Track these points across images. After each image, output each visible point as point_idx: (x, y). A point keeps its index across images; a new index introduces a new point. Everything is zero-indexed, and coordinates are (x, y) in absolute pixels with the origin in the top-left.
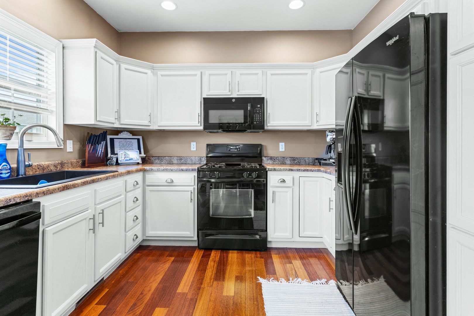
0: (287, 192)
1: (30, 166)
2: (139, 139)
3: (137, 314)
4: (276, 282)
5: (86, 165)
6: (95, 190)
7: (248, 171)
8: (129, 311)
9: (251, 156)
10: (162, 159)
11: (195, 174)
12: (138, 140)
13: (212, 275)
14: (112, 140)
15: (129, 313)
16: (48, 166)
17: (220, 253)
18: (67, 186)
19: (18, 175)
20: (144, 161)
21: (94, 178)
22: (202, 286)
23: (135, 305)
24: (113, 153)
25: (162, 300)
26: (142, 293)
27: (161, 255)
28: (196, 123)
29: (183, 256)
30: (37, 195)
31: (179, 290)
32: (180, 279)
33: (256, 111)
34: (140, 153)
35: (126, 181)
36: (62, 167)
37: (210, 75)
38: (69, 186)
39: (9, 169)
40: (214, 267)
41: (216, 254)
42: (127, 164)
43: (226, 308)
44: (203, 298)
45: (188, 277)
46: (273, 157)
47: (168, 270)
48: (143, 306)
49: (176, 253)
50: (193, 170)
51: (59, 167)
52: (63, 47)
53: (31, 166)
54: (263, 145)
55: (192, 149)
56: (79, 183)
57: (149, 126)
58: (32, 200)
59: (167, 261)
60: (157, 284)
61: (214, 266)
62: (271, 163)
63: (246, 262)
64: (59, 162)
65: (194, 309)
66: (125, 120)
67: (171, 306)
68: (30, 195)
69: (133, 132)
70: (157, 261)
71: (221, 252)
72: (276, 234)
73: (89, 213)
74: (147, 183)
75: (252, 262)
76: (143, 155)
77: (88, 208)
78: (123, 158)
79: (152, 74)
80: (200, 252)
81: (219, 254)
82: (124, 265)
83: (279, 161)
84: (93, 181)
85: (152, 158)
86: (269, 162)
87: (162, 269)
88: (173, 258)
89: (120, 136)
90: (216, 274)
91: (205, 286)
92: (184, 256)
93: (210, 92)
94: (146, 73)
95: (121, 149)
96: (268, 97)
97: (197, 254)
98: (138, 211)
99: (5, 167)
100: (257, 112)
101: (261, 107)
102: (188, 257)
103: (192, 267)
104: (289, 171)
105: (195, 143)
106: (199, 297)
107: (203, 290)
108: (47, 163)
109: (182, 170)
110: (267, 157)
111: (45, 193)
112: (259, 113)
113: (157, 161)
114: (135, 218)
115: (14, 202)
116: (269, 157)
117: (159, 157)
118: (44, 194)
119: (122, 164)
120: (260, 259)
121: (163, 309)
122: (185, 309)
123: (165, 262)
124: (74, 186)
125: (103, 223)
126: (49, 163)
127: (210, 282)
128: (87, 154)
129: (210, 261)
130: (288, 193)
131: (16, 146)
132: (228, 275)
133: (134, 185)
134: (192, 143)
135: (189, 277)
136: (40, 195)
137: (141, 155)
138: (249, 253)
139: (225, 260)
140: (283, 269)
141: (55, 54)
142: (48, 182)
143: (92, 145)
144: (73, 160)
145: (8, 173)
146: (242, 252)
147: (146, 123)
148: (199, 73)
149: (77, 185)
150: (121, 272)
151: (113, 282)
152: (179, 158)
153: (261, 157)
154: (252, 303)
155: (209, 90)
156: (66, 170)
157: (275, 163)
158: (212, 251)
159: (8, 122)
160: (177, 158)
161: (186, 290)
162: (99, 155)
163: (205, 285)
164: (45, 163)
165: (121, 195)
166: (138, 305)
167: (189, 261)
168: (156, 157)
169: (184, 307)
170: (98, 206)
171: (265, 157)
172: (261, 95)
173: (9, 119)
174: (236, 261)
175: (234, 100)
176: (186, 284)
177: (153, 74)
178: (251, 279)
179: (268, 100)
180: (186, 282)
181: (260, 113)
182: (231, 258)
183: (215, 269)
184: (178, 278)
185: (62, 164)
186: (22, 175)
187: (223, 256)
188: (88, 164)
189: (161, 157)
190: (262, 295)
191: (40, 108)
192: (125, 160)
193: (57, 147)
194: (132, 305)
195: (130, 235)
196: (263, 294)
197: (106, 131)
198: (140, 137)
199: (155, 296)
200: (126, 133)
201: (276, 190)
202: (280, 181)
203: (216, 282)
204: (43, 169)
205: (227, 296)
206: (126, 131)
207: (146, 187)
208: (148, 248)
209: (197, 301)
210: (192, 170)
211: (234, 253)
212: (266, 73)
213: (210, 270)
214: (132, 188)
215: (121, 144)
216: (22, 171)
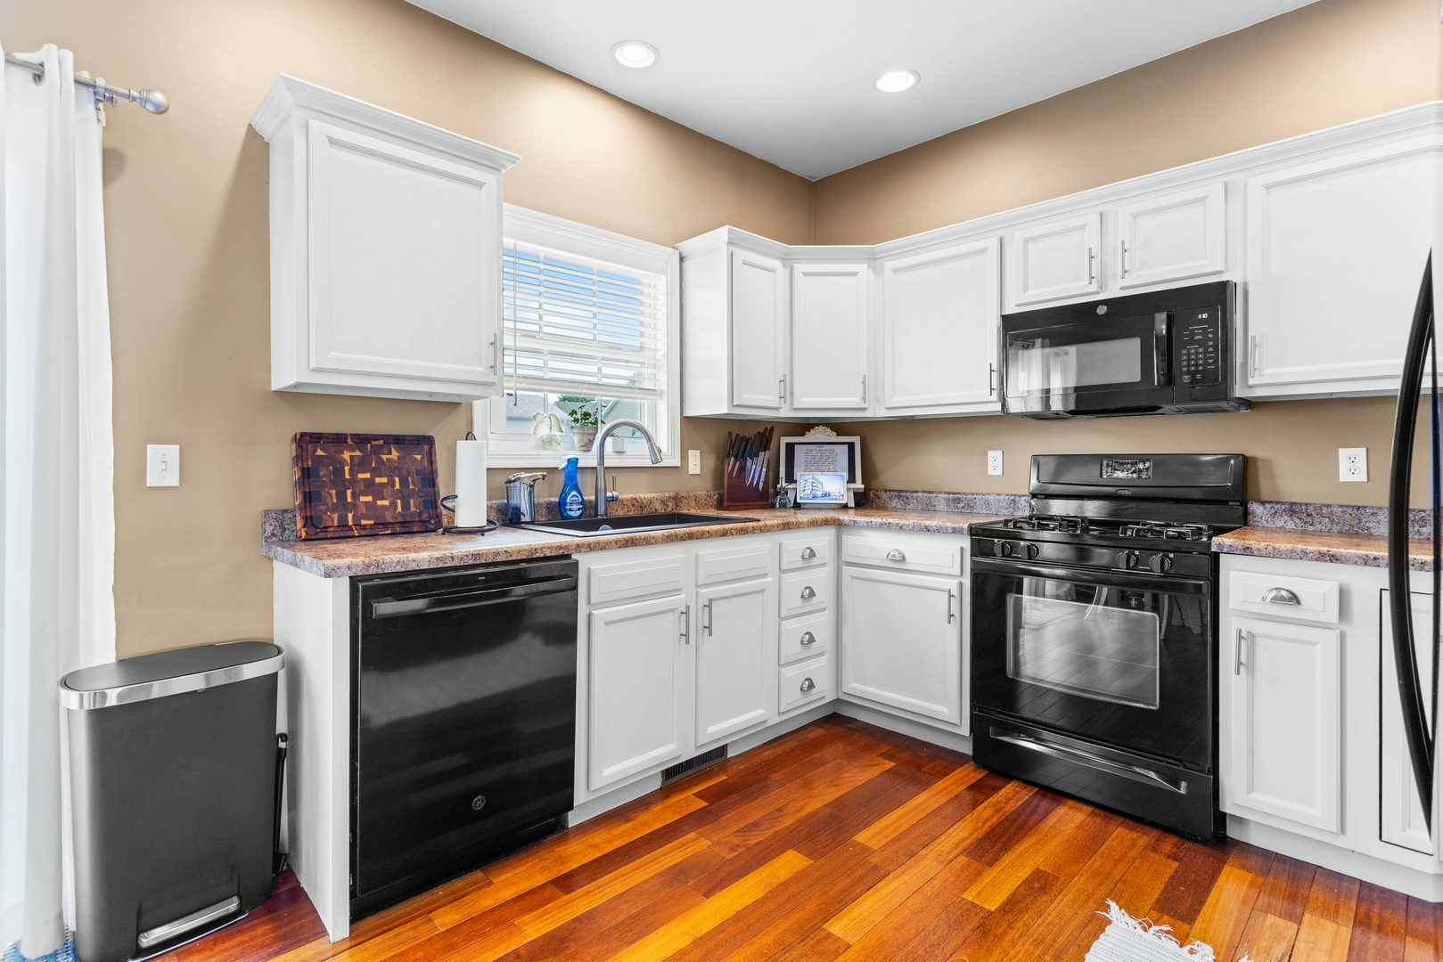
0: (1314, 644)
1: (614, 499)
2: (853, 443)
3: (750, 842)
4: (1171, 945)
5: (725, 504)
6: (697, 555)
7: (1137, 549)
8: (739, 831)
9: (1201, 497)
10: (907, 498)
11: (966, 543)
12: (851, 446)
13: (967, 838)
14: (790, 448)
15: (738, 834)
16: (651, 502)
17: (1031, 794)
18: (632, 538)
19: (596, 515)
20: (863, 501)
21: (695, 528)
22: (922, 853)
23: (755, 824)
24: (790, 478)
25: (811, 840)
26: (780, 810)
27: (869, 748)
28: (984, 394)
29: (919, 767)
30: (579, 548)
31: (861, 838)
32: (878, 816)
33: (1193, 334)
34: (852, 479)
35: (780, 545)
36: (677, 506)
37: (1026, 241)
38: (636, 540)
39: (582, 503)
40: (984, 823)
41: (1018, 792)
42: (814, 506)
43: (951, 926)
44: (904, 878)
45: (900, 818)
46: (1301, 504)
47: (861, 786)
48: (770, 833)
49: (905, 756)
50: (955, 531)
51: (671, 505)
52: (682, 259)
53: (617, 499)
54: (1255, 459)
55: (991, 472)
56: (659, 537)
57: (864, 409)
58: (571, 555)
59: (872, 766)
60: (820, 805)
61: (988, 820)
62: (1291, 525)
63: (1103, 848)
64: (672, 494)
65: (868, 890)
66: (805, 399)
67: (822, 861)
68: (567, 547)
69: (839, 427)
70: (851, 757)
71: (1036, 793)
72: (1255, 795)
73: (679, 601)
74: (845, 558)
75: (1124, 855)
76: (859, 485)
77: (681, 589)
78: (808, 492)
79: (871, 272)
80: (973, 774)
81: (1027, 797)
82: (779, 742)
83: (1332, 522)
84: (690, 537)
85: (884, 495)
86: (1281, 524)
87: (851, 779)
88: (891, 765)
89: (809, 437)
90: (980, 841)
91: (929, 856)
92: (924, 770)
93: (1027, 294)
94: (855, 274)
95: (807, 469)
96: (1249, 278)
97: (960, 775)
98: (820, 624)
99: (575, 498)
100: (1197, 337)
101: (1212, 321)
102: (931, 775)
103: (928, 799)
104: (1317, 560)
105: (999, 453)
106: (899, 871)
107: (917, 862)
108: (647, 496)
109: (927, 529)
110: (1270, 502)
111: (592, 546)
112: (1202, 343)
113: (895, 503)
114: (807, 636)
115: (542, 555)
116: (1282, 503)
117: (900, 491)
118: (591, 548)
119: (806, 506)
120: (1164, 859)
121: (801, 856)
122: (849, 880)
123: (868, 766)
124: (648, 542)
125: (709, 628)
126: (652, 495)
127: (948, 853)
128: (726, 479)
129: (985, 804)
130: (1318, 647)
131: (594, 463)
132: (1013, 857)
133: (803, 557)
134: (991, 454)
135: (905, 819)
136: (583, 550)
137: (852, 486)
138: (1132, 829)
139: (1035, 817)
140: (1238, 920)
141: (665, 277)
142: (613, 529)
143: (736, 461)
144: (698, 493)
145: (579, 509)
146: (1110, 819)
147: (854, 401)
148: (993, 243)
149: (653, 541)
150: (766, 754)
151: (742, 767)
152: (951, 496)
153: (1244, 504)
154: (1036, 954)
155: (1026, 289)
156: (685, 512)
157: (1311, 528)
158: (1009, 782)
159: (588, 419)
160: (947, 496)
161: (875, 845)
162: (755, 483)
163: (933, 853)
164: (645, 495)
165: (767, 574)
166: (760, 828)
167: (927, 785)
168: (892, 491)
169: (849, 876)
170: (702, 591)
171: (1263, 503)
172: (1221, 272)
173: (590, 415)
174: (1069, 831)
175: (1102, 310)
176: (885, 832)
177: (875, 271)
178: (1083, 898)
179: (1250, 289)
180: (887, 828)
181: (1210, 339)
182: (1059, 821)
183: (985, 828)
184: (874, 812)
185: (677, 499)
186: (602, 515)
187: (1038, 806)
188: (727, 502)
189: (907, 491)
190: (1088, 950)
191: (639, 389)
192: (811, 497)
193: (651, 465)
194: (750, 822)
195: (795, 675)
196: (1092, 948)
197: (772, 428)
198: (856, 440)
199: (803, 827)
200: (821, 428)
201: (1257, 627)
202: (1274, 593)
203: (966, 859)
204: (642, 507)
205: (973, 903)
206: (823, 425)
207: (844, 567)
208: (849, 723)
209: (887, 879)
210: (953, 532)
211: (1080, 810)
212: (1246, 186)
213: (971, 825)
214: (800, 564)
215: (810, 458)
216: (601, 510)
